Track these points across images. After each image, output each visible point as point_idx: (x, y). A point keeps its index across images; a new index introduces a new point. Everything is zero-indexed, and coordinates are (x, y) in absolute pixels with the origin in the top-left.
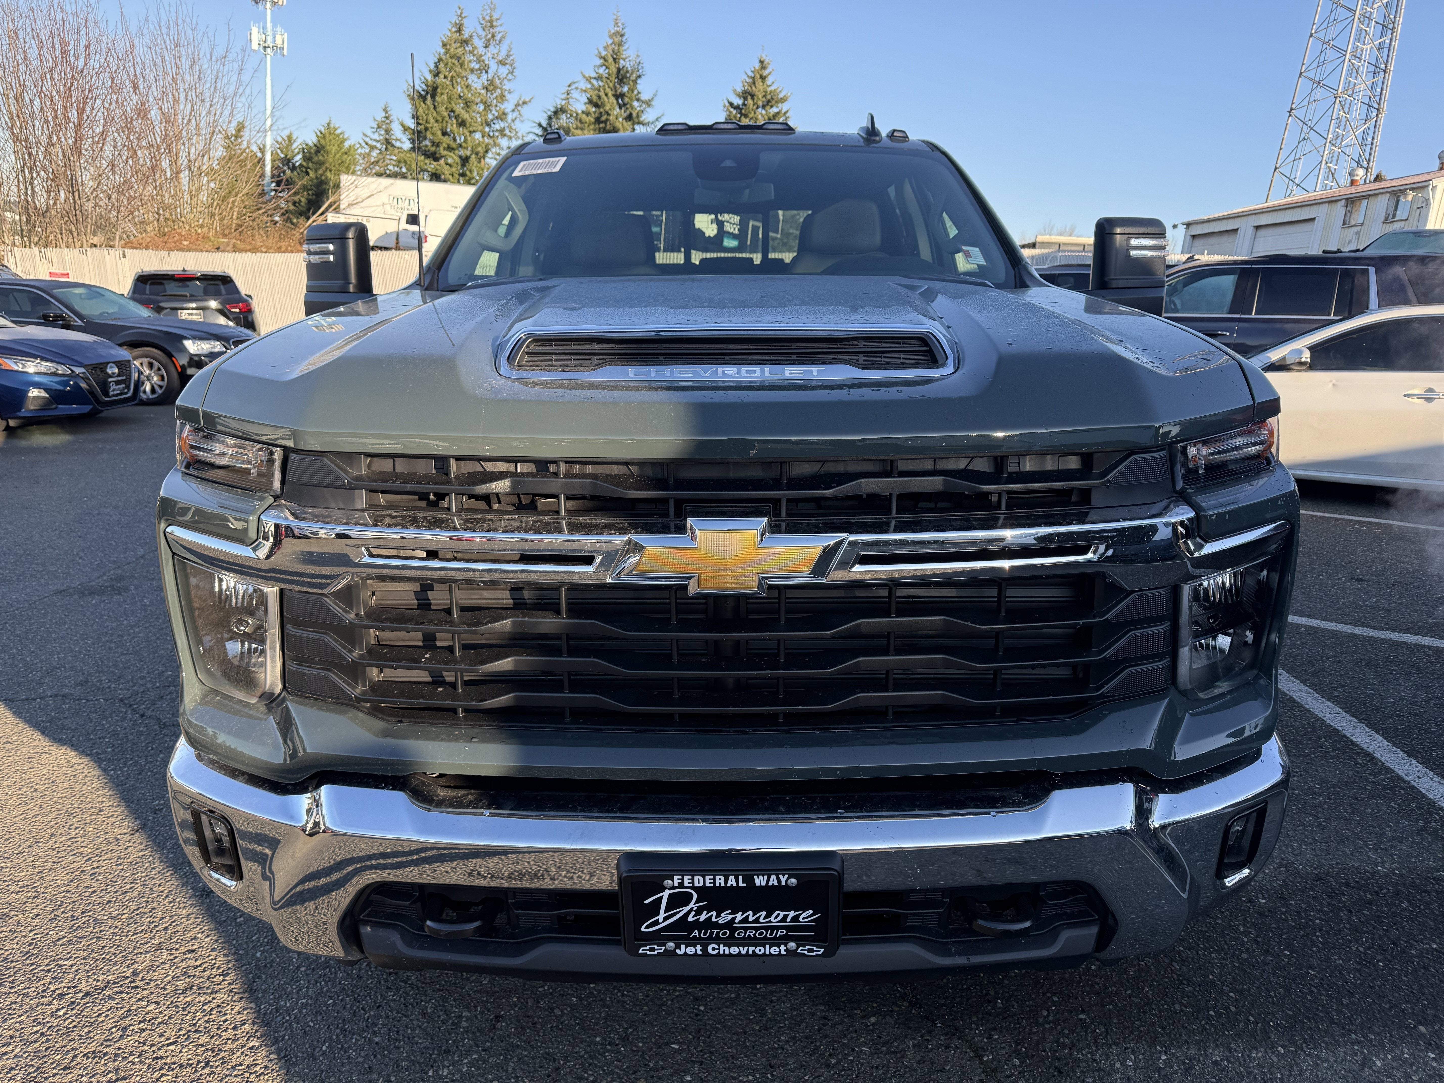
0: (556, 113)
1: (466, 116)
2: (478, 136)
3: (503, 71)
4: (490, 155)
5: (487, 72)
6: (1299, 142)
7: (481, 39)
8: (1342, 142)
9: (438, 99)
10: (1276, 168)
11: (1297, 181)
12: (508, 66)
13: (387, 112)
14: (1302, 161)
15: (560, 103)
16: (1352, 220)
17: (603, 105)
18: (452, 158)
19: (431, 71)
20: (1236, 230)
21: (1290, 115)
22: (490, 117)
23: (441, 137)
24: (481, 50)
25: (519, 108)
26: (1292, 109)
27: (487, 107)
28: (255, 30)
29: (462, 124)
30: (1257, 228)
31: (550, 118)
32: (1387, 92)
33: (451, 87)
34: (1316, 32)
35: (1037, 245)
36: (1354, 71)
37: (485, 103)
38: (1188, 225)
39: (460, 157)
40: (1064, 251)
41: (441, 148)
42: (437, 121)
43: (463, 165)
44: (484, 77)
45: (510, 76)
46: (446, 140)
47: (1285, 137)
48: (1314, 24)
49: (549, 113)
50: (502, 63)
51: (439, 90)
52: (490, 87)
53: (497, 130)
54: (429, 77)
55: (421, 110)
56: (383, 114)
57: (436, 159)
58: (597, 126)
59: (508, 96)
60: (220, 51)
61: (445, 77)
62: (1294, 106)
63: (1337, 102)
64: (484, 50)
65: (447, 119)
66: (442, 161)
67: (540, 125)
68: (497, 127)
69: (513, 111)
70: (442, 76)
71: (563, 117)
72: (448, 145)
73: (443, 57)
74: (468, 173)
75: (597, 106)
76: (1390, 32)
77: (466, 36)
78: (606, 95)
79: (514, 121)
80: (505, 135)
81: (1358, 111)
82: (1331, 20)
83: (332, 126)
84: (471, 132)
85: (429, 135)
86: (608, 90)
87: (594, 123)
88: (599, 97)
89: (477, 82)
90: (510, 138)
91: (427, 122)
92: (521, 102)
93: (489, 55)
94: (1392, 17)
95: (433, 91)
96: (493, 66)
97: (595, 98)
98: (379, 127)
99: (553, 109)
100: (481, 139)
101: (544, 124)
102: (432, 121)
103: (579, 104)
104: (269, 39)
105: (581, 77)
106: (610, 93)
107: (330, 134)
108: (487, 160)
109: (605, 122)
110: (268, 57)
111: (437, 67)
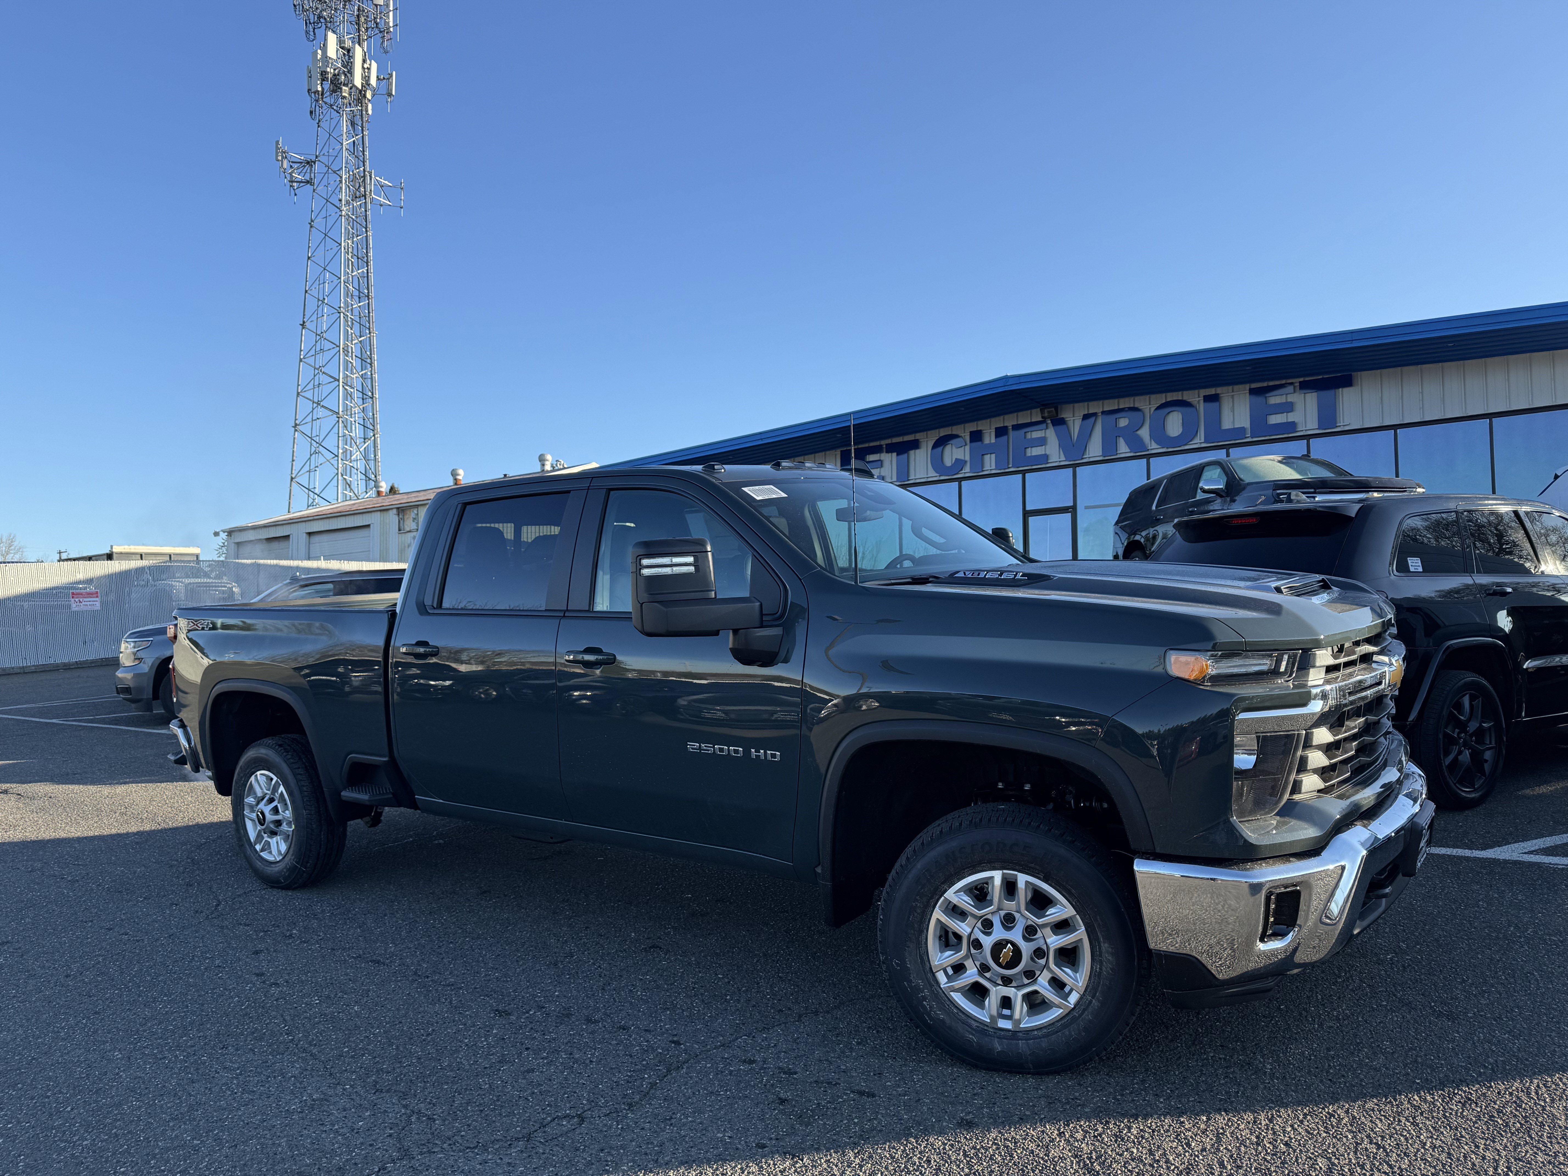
6: (311, 455)
8: (351, 456)
10: (292, 479)
11: (317, 491)
14: (318, 472)
16: (406, 527)
20: (288, 536)
21: (296, 430)
26: (296, 425)
30: (310, 534)
32: (378, 416)
34: (304, 358)
35: (115, 556)
36: (348, 396)
38: (230, 533)
40: (176, 561)
47: (295, 449)
48: (301, 351)
62: (297, 422)
63: (341, 422)
76: (369, 365)
81: (357, 431)
82: (318, 349)
94: (368, 353)
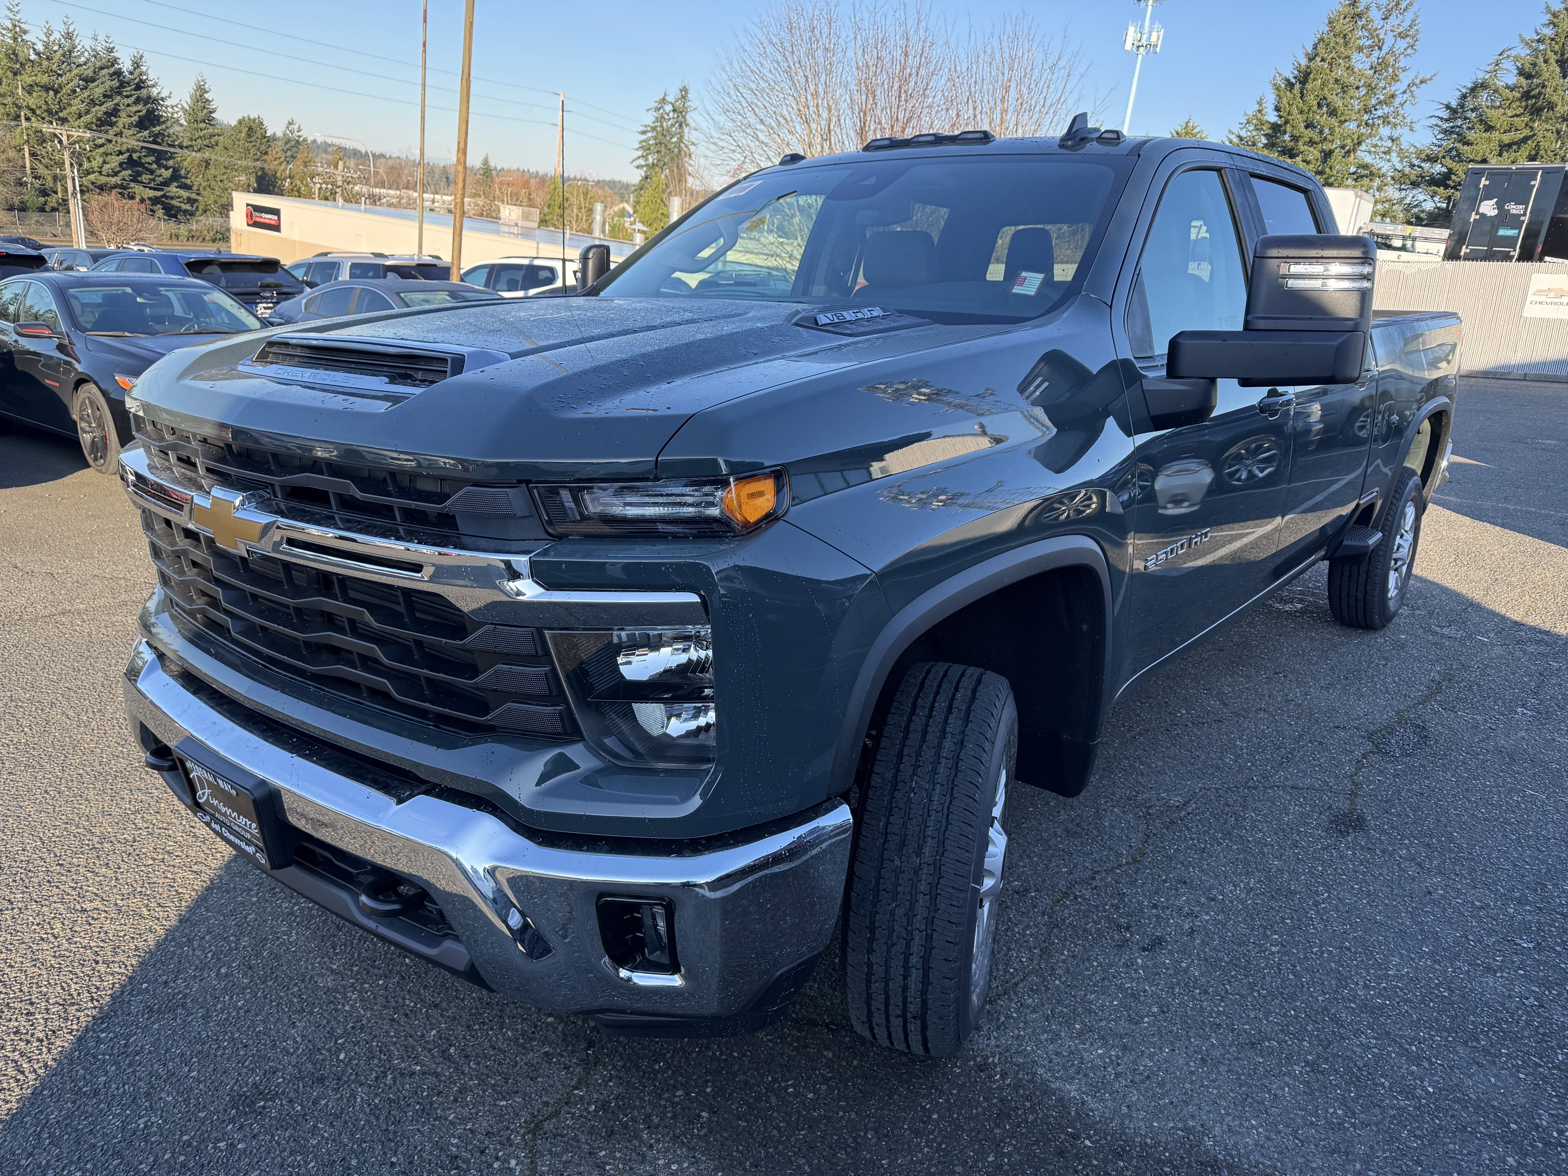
0: (1473, 90)
1: (1339, 103)
2: (1352, 126)
3: (1402, 44)
4: (1363, 147)
5: (1380, 49)
7: (1380, 9)
9: (1309, 86)
12: (1408, 39)
13: (1261, 105)
15: (1481, 76)
17: (1538, 75)
18: (1313, 154)
19: (1307, 54)
22: (1374, 101)
23: (1302, 129)
24: (1377, 22)
25: (1414, 88)
27: (1371, 88)
28: (1131, 29)
29: (1333, 113)
31: (1464, 97)
33: (1328, 71)
37: (1369, 85)
39: (1323, 151)
41: (1300, 143)
42: (1301, 112)
43: (1324, 161)
44: (1376, 53)
45: (1409, 51)
46: (1309, 133)
49: (1464, 91)
50: (1402, 36)
51: (1311, 76)
52: (1379, 67)
53: (1379, 117)
54: (1304, 62)
55: (1285, 100)
56: (1257, 107)
57: (1292, 156)
58: (1524, 104)
59: (1402, 76)
60: (1052, 59)
61: (1323, 60)
64: (1382, 22)
65: (1315, 108)
66: (1299, 159)
67: (1448, 107)
68: (1379, 113)
69: (1405, 92)
70: (1318, 59)
71: (1484, 95)
72: (1311, 138)
73: (1325, 37)
74: (1327, 170)
75: (1529, 76)
77: (1361, 7)
78: (1546, 61)
79: (1402, 105)
80: (1389, 123)
83: (1191, 124)
84: (1342, 122)
85: (1289, 128)
86: (1550, 54)
87: (1520, 100)
88: (1534, 65)
89: (1361, 62)
90: (1395, 125)
91: (1289, 114)
92: (1417, 81)
93: (1388, 27)
95: (1304, 77)
96: (1389, 41)
97: (1527, 67)
98: (1248, 122)
99: (1470, 85)
100: (1355, 129)
101: (1454, 104)
102: (1295, 111)
103: (1509, 77)
104: (1145, 37)
105: (1518, 40)
106: (1553, 58)
107: (1187, 133)
108: (1359, 153)
109: (1537, 97)
110: (1140, 57)
111: (1315, 47)
